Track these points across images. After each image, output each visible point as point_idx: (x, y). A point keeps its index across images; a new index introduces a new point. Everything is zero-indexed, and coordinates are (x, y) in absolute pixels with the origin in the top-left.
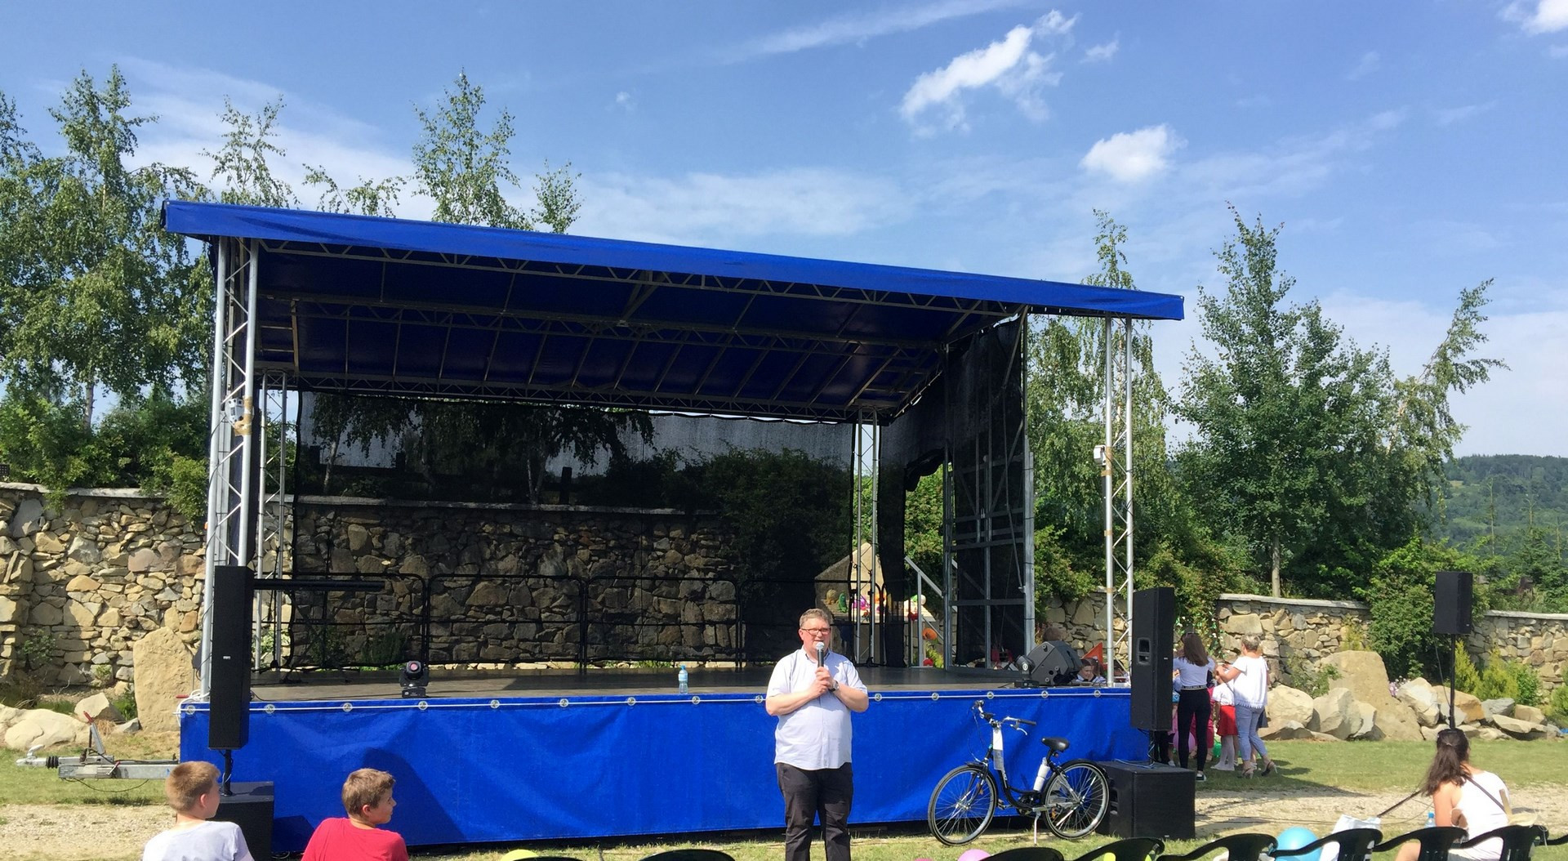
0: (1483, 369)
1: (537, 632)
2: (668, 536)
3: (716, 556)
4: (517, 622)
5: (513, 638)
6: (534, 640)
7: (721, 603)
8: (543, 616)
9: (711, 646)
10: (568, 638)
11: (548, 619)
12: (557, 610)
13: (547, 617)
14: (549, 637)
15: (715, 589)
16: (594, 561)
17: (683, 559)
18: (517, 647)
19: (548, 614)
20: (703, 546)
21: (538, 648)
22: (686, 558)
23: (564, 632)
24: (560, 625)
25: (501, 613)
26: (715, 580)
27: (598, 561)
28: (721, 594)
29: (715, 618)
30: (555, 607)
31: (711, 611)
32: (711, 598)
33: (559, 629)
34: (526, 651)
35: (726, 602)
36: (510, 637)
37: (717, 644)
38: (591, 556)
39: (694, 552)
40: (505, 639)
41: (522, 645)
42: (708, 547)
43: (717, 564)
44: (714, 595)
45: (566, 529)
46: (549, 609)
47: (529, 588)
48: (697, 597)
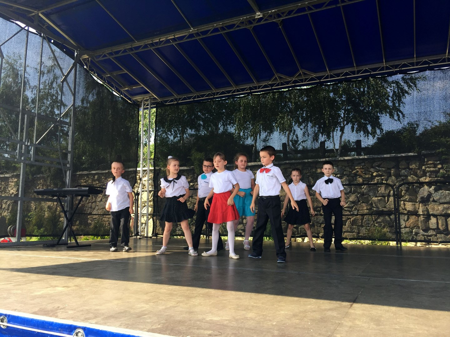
2: (408, 168)
9: (434, 230)
26: (436, 190)
28: (440, 199)
29: (437, 212)
35: (444, 203)
37: (438, 228)
42: (431, 172)
44: (435, 199)
48: (425, 201)
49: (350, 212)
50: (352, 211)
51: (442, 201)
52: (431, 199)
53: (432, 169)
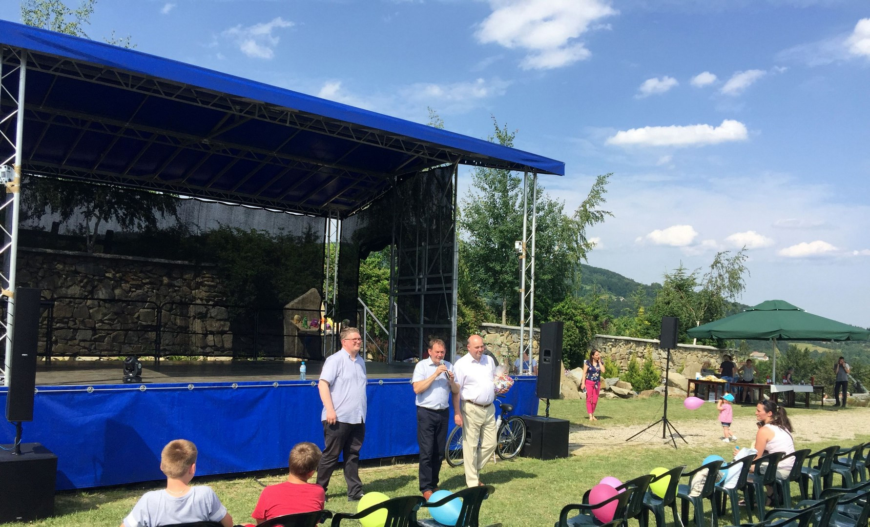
0: (602, 216)
1: (93, 335)
2: (181, 278)
3: (214, 291)
4: (79, 329)
5: (76, 339)
6: (91, 341)
7: (217, 320)
8: (97, 325)
9: (211, 347)
10: (114, 339)
11: (101, 328)
12: (107, 322)
13: (99, 326)
14: (101, 340)
15: (213, 312)
16: (133, 292)
17: (191, 293)
18: (78, 345)
19: (101, 324)
20: (206, 285)
21: (94, 346)
22: (193, 292)
23: (112, 336)
24: (109, 332)
25: (67, 323)
26: (214, 306)
27: (135, 291)
28: (217, 315)
29: (214, 329)
30: (106, 320)
31: (211, 326)
32: (211, 317)
33: (108, 334)
34: (84, 348)
35: (221, 320)
36: (73, 338)
37: (215, 346)
38: (130, 288)
39: (198, 288)
40: (70, 340)
41: (82, 344)
42: (209, 286)
43: (215, 297)
44: (213, 315)
45: (114, 270)
46: (102, 321)
47: (88, 307)
48: (202, 317)
49: (111, 325)
50: (113, 325)
51: (219, 317)
52: (209, 315)
53: (210, 283)
